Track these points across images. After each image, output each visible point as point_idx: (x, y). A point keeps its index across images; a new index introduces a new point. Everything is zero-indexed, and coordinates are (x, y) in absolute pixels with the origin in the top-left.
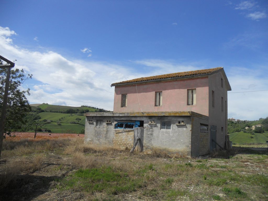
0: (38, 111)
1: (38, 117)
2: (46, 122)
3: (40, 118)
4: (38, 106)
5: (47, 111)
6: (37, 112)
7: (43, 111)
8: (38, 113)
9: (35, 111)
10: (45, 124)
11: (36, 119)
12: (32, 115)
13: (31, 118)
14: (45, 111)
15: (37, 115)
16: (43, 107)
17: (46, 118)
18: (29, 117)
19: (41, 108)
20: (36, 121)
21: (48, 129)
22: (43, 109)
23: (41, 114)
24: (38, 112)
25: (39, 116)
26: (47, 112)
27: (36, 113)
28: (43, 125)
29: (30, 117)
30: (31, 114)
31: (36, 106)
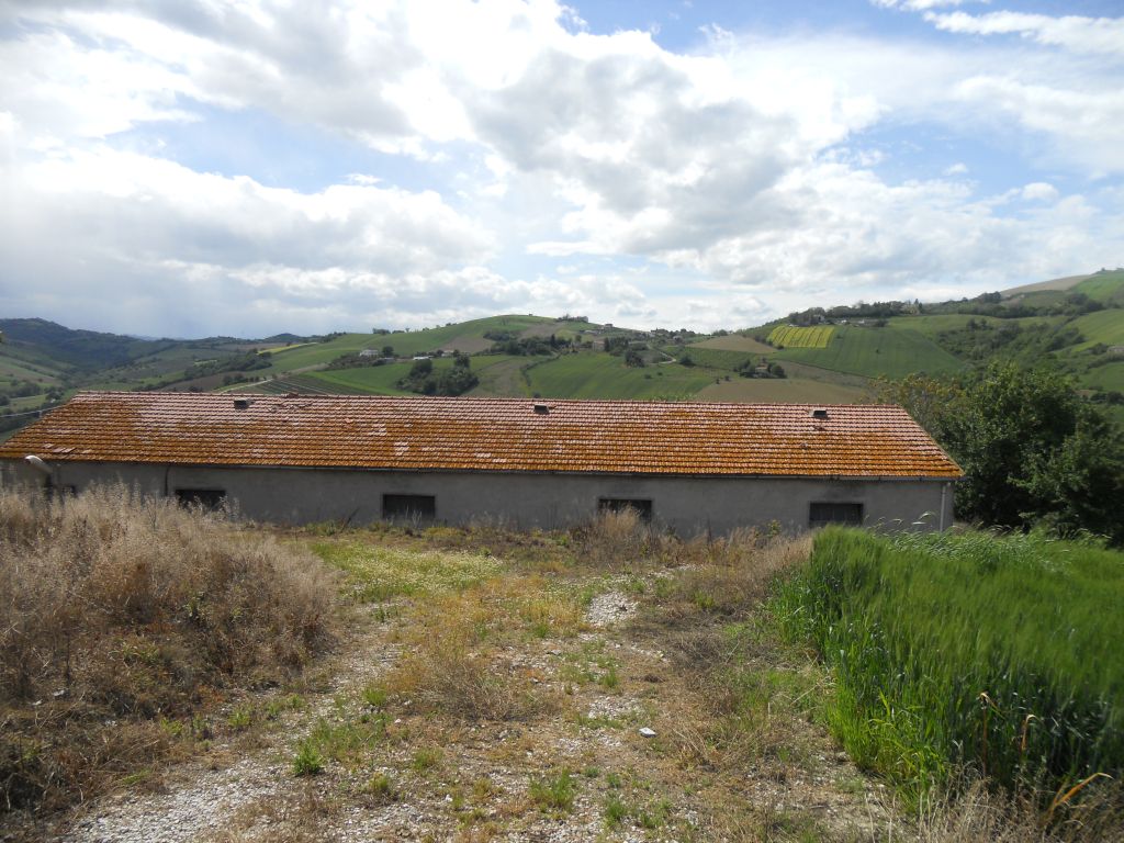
0: (1074, 307)
1: (1071, 335)
2: (1099, 357)
3: (1080, 340)
4: (1071, 289)
5: (1119, 302)
6: (1068, 314)
7: (1096, 307)
8: (1070, 320)
9: (1058, 312)
10: (1095, 365)
11: (1058, 345)
12: (1043, 328)
13: (1038, 342)
14: (1104, 305)
15: (1069, 325)
16: (1096, 288)
17: (1104, 340)
18: (1031, 340)
19: (1088, 292)
20: (1057, 353)
21: (1107, 390)
22: (1095, 296)
23: (1083, 324)
24: (1072, 316)
25: (1077, 329)
26: (1117, 307)
27: (1063, 318)
28: (1086, 373)
29: (1035, 340)
30: (1040, 324)
31: (1064, 287)
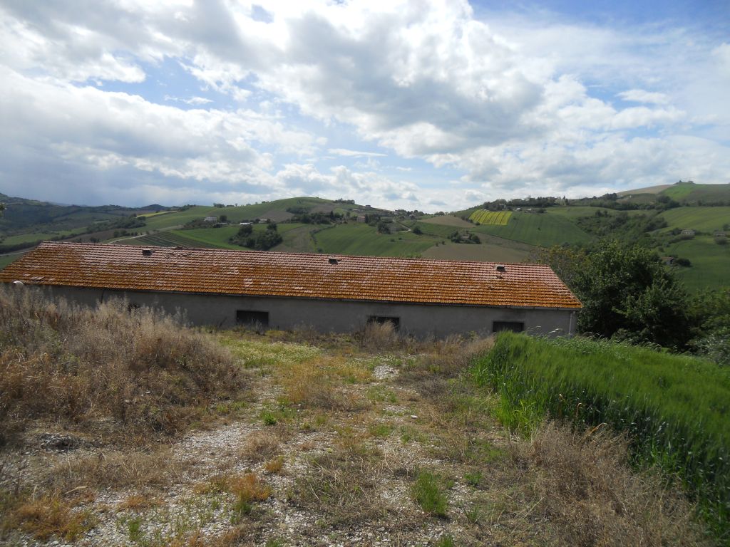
0: (661, 204)
1: (659, 222)
2: (676, 237)
3: (665, 226)
4: (661, 193)
5: (689, 203)
6: (658, 209)
7: (675, 205)
8: (659, 213)
9: (652, 208)
10: (673, 242)
11: (651, 228)
12: (643, 217)
13: (639, 226)
14: (681, 204)
15: (658, 216)
16: (675, 193)
17: (679, 226)
18: (634, 225)
19: (670, 195)
20: (651, 233)
21: (680, 257)
22: (676, 198)
23: (667, 215)
24: (660, 210)
25: (663, 219)
26: (688, 205)
27: (654, 211)
28: (668, 246)
29: (637, 225)
30: (641, 215)
31: (655, 192)
